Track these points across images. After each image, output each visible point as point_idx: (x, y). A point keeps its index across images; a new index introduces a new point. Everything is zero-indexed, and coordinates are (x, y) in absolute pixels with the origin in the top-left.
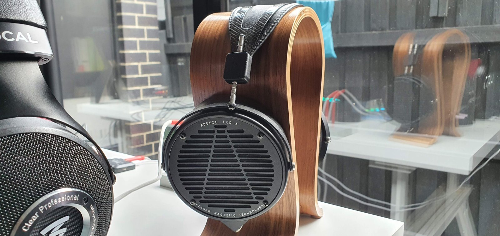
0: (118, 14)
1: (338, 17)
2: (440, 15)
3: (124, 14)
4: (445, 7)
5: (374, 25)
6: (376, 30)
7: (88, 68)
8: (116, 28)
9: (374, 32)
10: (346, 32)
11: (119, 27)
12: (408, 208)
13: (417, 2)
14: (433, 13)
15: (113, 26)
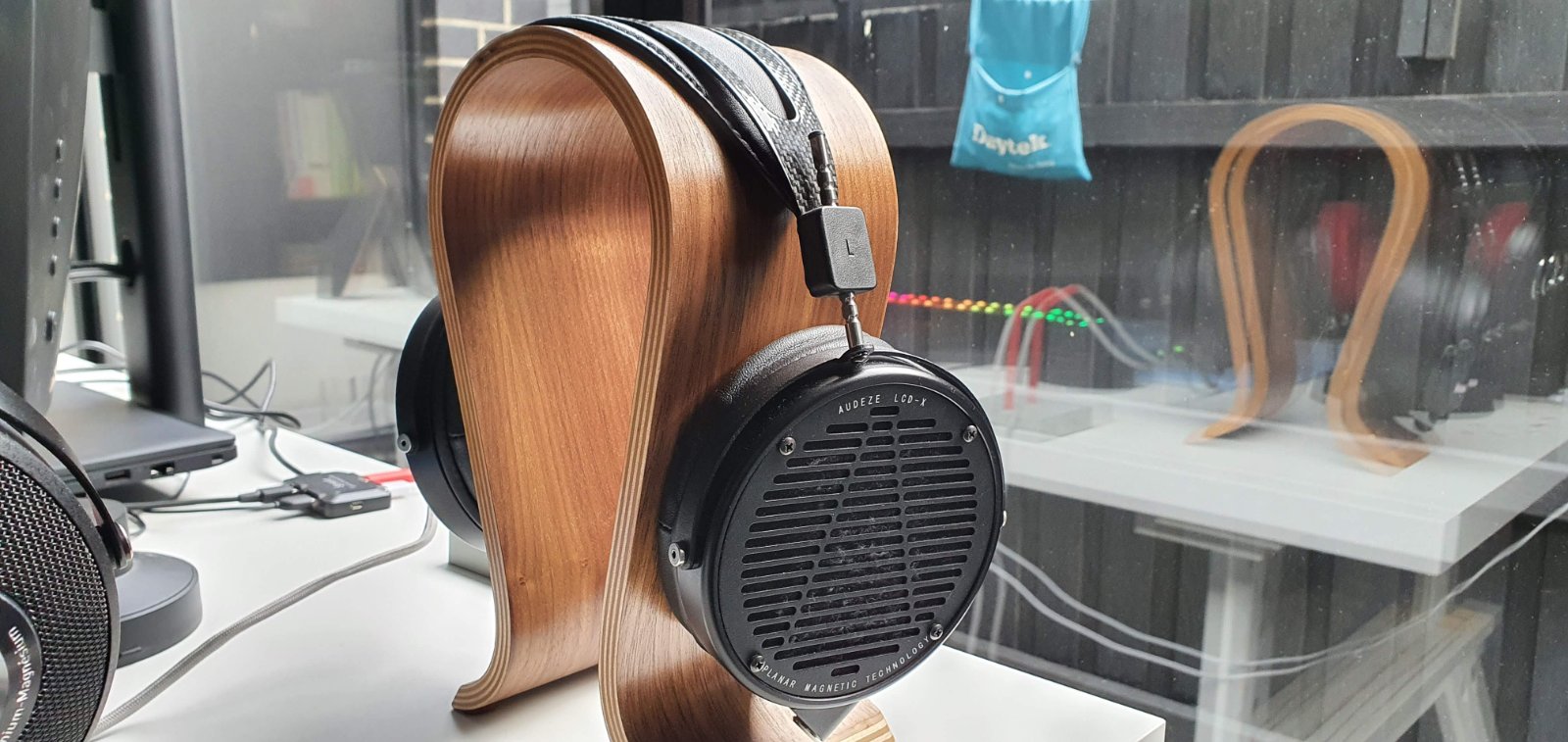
0: (426, 23)
1: (1104, 50)
2: (1430, 55)
3: (441, 22)
4: (1448, 26)
5: (1217, 82)
6: (1222, 97)
7: (326, 185)
8: (417, 66)
9: (1216, 103)
10: (1127, 99)
11: (429, 62)
12: (1258, 668)
13: (1361, 10)
14: (1409, 46)
15: (410, 60)
